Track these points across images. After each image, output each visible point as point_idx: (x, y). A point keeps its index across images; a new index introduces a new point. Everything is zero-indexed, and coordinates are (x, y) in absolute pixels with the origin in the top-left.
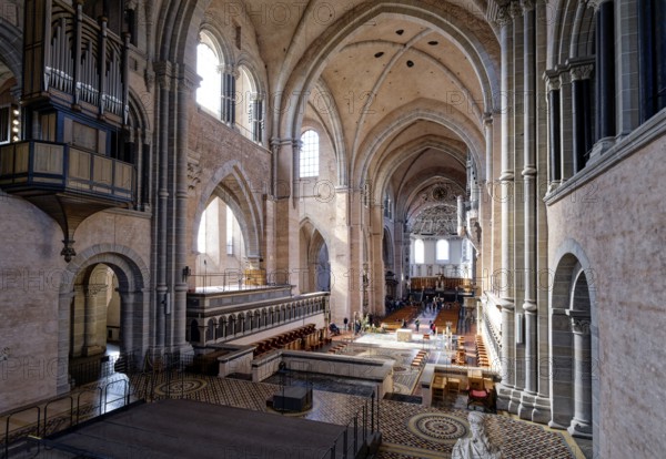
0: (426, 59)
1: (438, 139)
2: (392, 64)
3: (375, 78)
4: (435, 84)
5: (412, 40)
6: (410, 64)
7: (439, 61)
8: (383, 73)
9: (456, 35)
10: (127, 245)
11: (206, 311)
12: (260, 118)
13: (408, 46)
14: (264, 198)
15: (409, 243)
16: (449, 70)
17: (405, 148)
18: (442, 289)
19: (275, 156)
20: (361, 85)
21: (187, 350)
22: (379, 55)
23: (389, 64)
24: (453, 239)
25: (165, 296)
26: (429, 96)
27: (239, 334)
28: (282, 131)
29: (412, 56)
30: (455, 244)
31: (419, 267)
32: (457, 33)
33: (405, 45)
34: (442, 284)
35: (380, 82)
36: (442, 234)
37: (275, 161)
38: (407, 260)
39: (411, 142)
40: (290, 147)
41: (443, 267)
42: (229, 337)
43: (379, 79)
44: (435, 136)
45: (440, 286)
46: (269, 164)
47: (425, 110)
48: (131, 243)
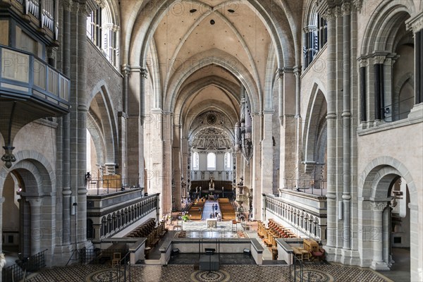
0: (225, 21)
1: (219, 80)
2: (201, 20)
3: (187, 28)
4: (226, 40)
5: (218, 5)
6: (212, 22)
7: (232, 24)
8: (193, 25)
9: (261, 11)
10: (41, 152)
11: (101, 211)
12: (115, 47)
13: (215, 9)
14: (120, 115)
15: (190, 155)
16: (238, 32)
17: (197, 83)
18: (213, 189)
19: (126, 81)
20: (176, 31)
21: (89, 245)
22: (193, 11)
23: (199, 19)
24: (218, 153)
25: (71, 198)
26: (221, 48)
27: (117, 229)
28: (132, 60)
29: (215, 17)
30: (220, 156)
31: (196, 173)
32: (263, 11)
33: (212, 8)
34: (213, 185)
35: (190, 32)
36: (211, 148)
37: (126, 85)
38: (189, 167)
39: (201, 79)
40: (139, 74)
41: (211, 173)
42: (113, 232)
43: (190, 28)
44: (218, 77)
45: (212, 187)
46: (121, 86)
47: (217, 58)
48: (43, 150)
